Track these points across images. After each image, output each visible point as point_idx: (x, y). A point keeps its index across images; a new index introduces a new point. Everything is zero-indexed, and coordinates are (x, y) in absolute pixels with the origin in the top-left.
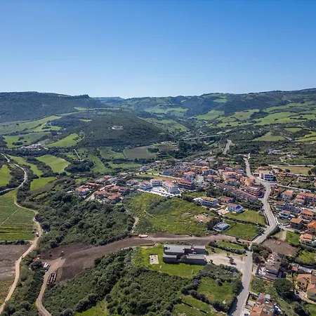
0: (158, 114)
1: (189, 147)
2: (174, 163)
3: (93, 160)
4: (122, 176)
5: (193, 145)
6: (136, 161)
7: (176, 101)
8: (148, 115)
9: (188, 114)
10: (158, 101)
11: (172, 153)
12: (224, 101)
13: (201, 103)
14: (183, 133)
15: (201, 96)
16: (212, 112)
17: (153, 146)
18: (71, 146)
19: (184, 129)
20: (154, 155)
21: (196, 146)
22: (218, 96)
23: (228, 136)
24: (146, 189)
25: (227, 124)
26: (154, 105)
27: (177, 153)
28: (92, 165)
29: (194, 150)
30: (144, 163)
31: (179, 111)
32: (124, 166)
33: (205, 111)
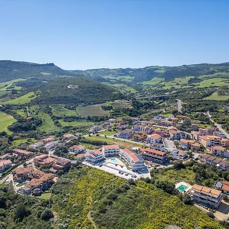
0: (111, 80)
1: (142, 106)
2: (130, 122)
3: (43, 118)
4: (67, 139)
5: (145, 104)
6: (89, 119)
7: (125, 72)
8: (103, 80)
9: (135, 80)
10: (111, 71)
11: (126, 111)
12: (163, 71)
13: (145, 73)
14: (133, 94)
15: (145, 68)
16: (155, 79)
17: (107, 104)
18: (24, 103)
19: (133, 91)
20: (108, 113)
21: (148, 104)
22: (157, 68)
23: (176, 96)
24: (95, 163)
25: (171, 87)
26: (108, 74)
27: (131, 111)
28: (40, 123)
29: (146, 108)
30: (96, 121)
31: (127, 78)
32: (75, 124)
33: (149, 79)
